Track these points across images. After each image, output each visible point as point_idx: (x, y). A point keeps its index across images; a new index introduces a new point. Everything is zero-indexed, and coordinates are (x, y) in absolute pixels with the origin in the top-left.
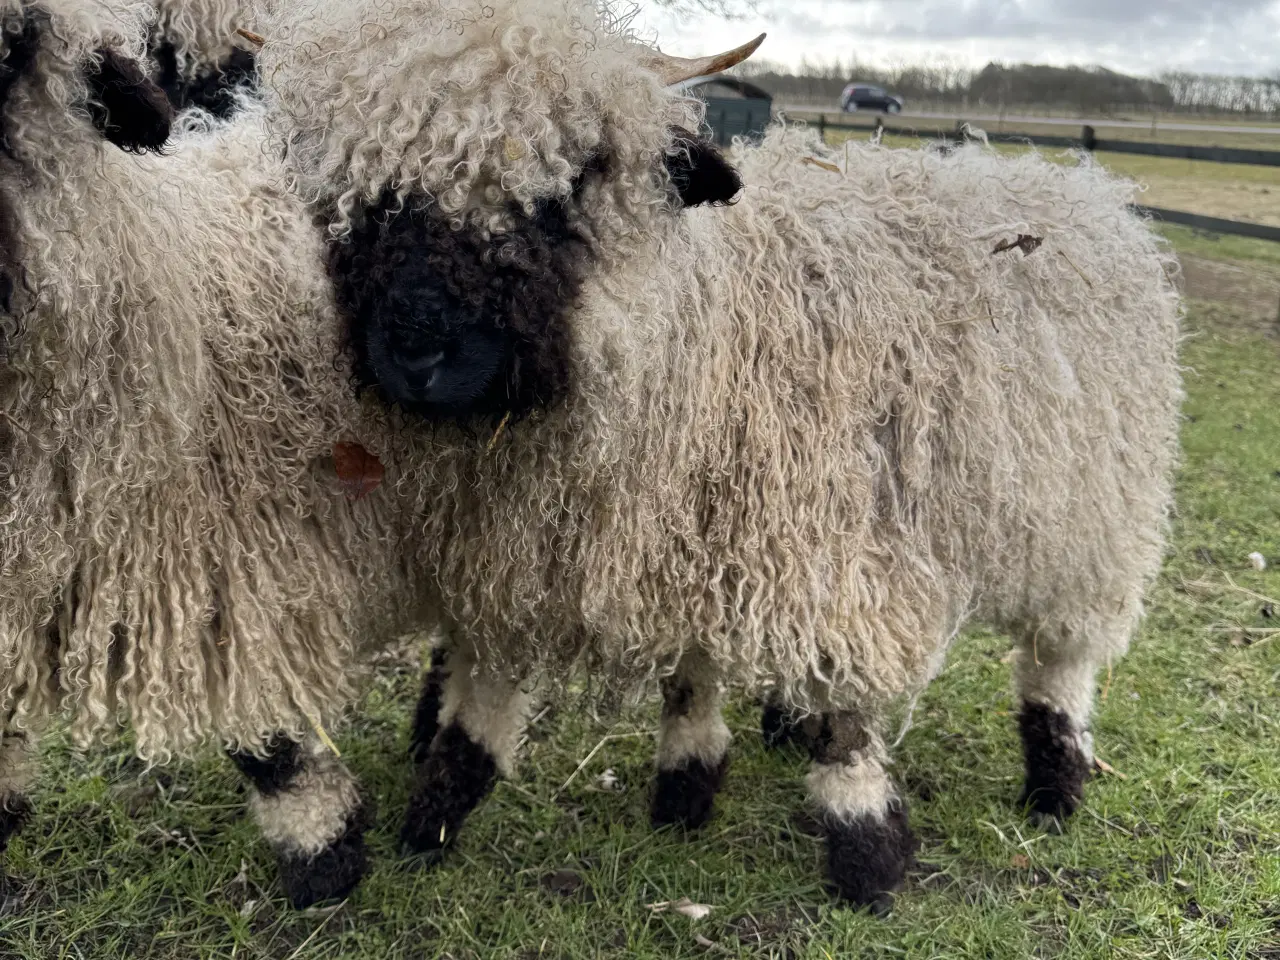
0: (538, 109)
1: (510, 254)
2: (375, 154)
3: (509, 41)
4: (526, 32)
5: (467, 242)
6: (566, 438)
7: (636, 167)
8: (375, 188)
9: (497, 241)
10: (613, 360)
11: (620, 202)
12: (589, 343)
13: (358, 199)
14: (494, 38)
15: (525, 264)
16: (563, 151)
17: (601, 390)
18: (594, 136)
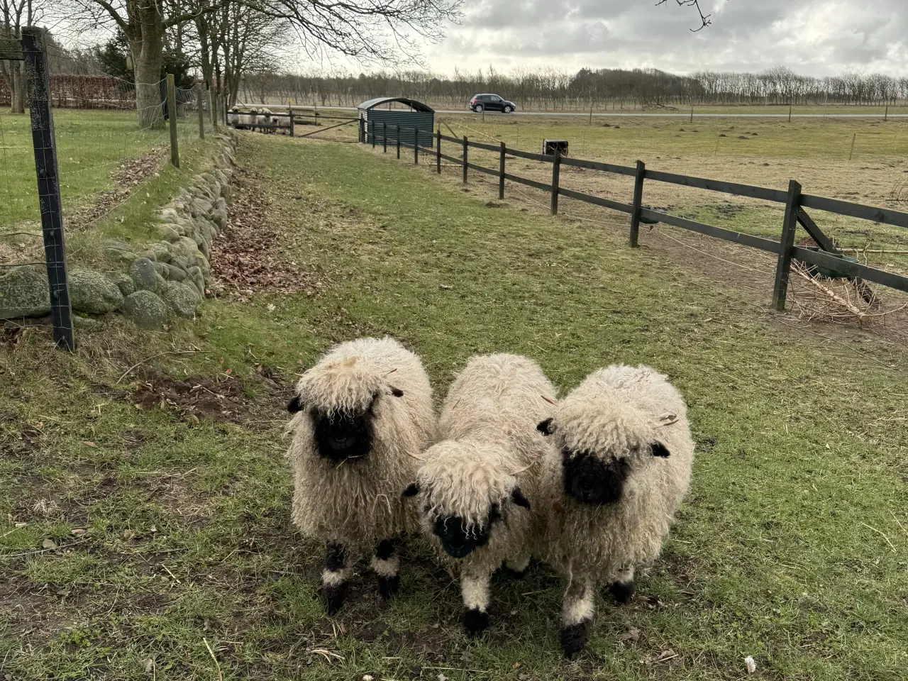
0: (623, 438)
1: (611, 469)
2: (585, 443)
3: (619, 422)
4: (622, 420)
5: (602, 464)
6: (616, 509)
7: (643, 449)
8: (583, 451)
9: (609, 465)
10: (632, 493)
11: (638, 456)
12: (626, 490)
13: (578, 452)
14: (614, 420)
15: (614, 471)
16: (627, 447)
17: (628, 502)
18: (635, 444)
